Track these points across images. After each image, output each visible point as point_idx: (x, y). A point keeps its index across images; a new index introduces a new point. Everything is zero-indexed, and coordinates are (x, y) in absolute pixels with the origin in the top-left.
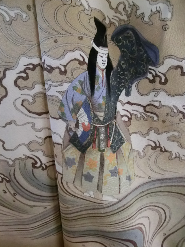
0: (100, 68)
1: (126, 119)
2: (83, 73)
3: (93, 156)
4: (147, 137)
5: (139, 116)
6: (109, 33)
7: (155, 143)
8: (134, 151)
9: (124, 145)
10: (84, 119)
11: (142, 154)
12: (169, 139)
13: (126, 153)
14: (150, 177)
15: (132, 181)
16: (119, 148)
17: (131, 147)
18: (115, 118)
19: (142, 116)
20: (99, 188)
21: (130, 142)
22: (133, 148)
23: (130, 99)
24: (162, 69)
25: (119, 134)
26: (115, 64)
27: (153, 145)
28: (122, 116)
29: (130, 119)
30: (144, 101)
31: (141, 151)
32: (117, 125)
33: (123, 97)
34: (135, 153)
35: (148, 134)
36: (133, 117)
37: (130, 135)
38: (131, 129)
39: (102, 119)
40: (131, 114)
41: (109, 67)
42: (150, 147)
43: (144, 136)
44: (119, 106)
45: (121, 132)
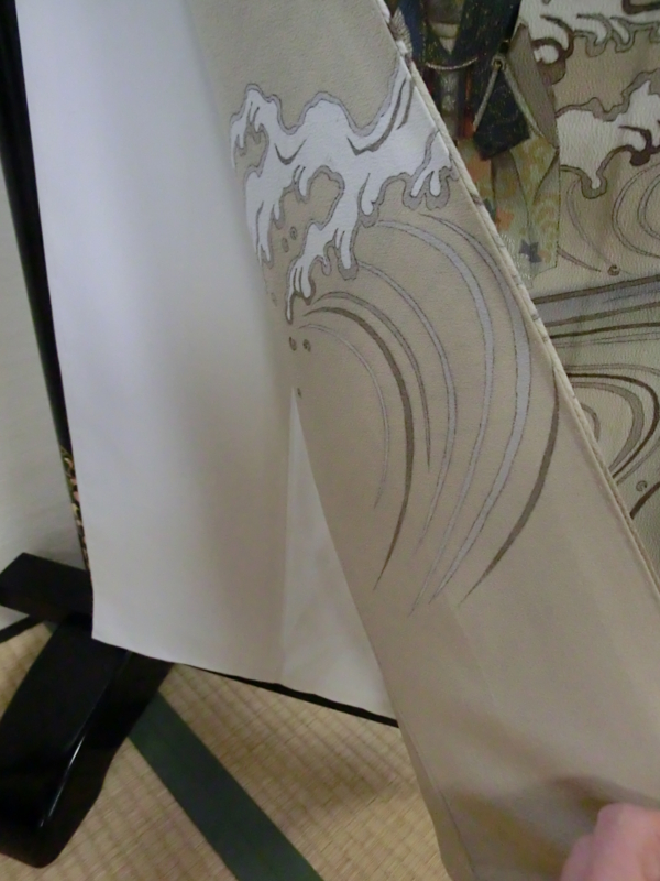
1: (548, 54)
4: (620, 119)
5: (602, 33)
7: (647, 135)
8: (566, 168)
9: (526, 145)
11: (596, 184)
13: (535, 174)
14: (613, 270)
15: (543, 265)
16: (504, 149)
17: (553, 155)
18: (505, 49)
19: (613, 36)
21: (552, 141)
22: (564, 159)
25: (512, 105)
27: (639, 143)
28: (538, 43)
29: (564, 54)
31: (591, 172)
32: (507, 72)
34: (570, 177)
35: (625, 104)
36: (579, 44)
37: (557, 114)
38: (564, 92)
39: (449, 45)
40: (572, 34)
42: (627, 156)
43: (607, 115)
45: (520, 99)
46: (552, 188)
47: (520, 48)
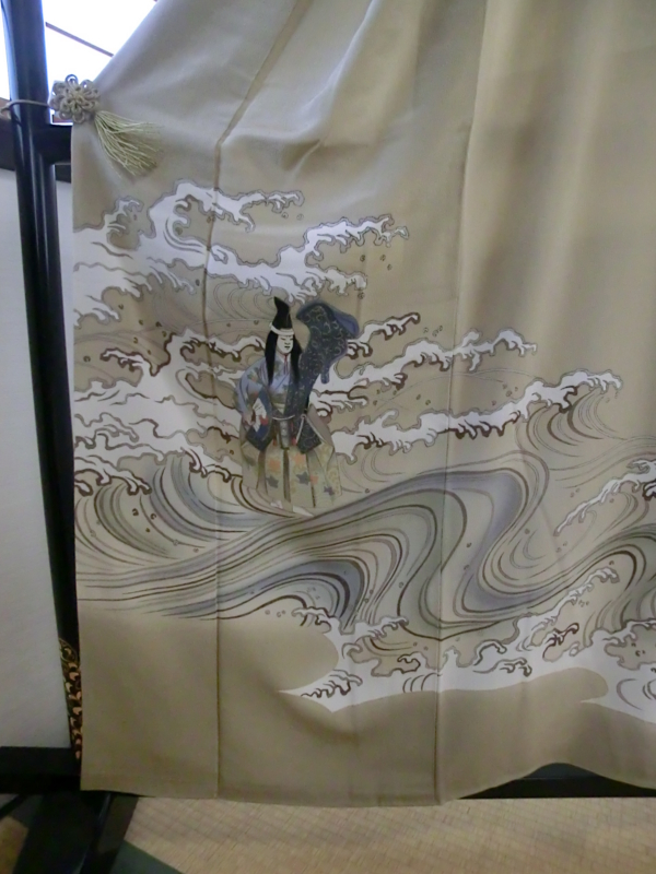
0: (281, 353)
1: (324, 414)
2: (259, 359)
3: (275, 456)
4: (357, 433)
5: (342, 406)
6: (293, 311)
7: (368, 438)
8: (339, 454)
9: (320, 446)
10: (261, 410)
11: (352, 458)
12: (385, 425)
13: (325, 458)
14: (367, 491)
15: (336, 495)
16: (311, 449)
17: (332, 449)
18: (306, 412)
19: (346, 407)
20: (287, 496)
21: (331, 443)
22: (337, 451)
23: (328, 387)
24: (364, 338)
25: (312, 432)
26: (304, 345)
27: (366, 441)
28: (318, 410)
29: (330, 413)
30: (347, 385)
31: (349, 454)
32: (308, 421)
33: (318, 385)
34: (340, 457)
35: (357, 428)
36: (334, 410)
37: (332, 434)
38: (332, 426)
39: (282, 411)
40: (331, 407)
41: (296, 350)
42: (362, 446)
43: (351, 432)
44: (313, 398)
45: (315, 430)
46: (334, 463)
47: (311, 412)
